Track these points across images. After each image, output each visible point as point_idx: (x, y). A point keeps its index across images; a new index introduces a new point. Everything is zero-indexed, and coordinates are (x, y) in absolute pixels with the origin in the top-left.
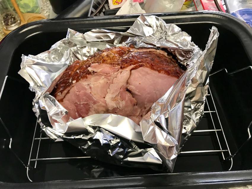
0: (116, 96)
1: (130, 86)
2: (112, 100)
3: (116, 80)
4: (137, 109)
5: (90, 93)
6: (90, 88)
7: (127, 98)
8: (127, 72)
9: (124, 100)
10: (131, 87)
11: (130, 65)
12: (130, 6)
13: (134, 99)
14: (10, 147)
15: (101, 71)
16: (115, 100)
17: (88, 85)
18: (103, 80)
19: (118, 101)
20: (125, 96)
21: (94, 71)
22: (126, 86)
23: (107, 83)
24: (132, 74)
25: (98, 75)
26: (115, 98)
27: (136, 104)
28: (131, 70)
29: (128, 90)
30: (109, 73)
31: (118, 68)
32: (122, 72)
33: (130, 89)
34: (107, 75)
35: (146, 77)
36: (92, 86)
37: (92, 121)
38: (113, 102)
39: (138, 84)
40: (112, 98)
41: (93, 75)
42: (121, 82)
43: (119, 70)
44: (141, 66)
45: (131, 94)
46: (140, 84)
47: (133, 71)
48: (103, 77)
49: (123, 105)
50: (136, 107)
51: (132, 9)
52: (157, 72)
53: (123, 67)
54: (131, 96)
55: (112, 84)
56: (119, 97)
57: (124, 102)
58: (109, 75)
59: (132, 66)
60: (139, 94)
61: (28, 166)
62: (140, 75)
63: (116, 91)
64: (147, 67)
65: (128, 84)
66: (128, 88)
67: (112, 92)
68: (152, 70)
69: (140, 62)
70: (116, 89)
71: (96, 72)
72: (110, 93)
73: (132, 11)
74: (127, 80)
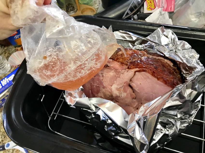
0: (120, 87)
1: (132, 83)
2: (116, 90)
3: (122, 75)
4: (135, 102)
5: (102, 80)
6: (103, 76)
7: (128, 92)
8: (132, 72)
9: (126, 92)
10: (133, 84)
11: (136, 68)
12: (159, 14)
13: (134, 94)
14: (42, 100)
15: (113, 66)
16: (119, 90)
17: (102, 74)
18: (113, 73)
19: (121, 91)
20: (127, 90)
21: (107, 65)
22: (129, 82)
23: (116, 76)
24: (136, 75)
25: (109, 69)
26: (119, 88)
27: (134, 98)
28: (135, 72)
29: (130, 86)
30: (118, 70)
31: (125, 68)
32: (128, 71)
33: (132, 86)
34: (116, 70)
35: (146, 80)
36: (104, 75)
37: (96, 101)
38: (117, 91)
39: (139, 84)
40: (117, 88)
41: (106, 68)
42: (126, 79)
43: (126, 69)
44: (144, 71)
45: (132, 89)
46: (140, 84)
47: (137, 73)
48: (113, 71)
49: (124, 96)
50: (135, 100)
51: (161, 16)
52: (156, 79)
53: (130, 67)
54: (132, 91)
55: (119, 78)
56: (122, 89)
57: (125, 94)
58: (117, 71)
59: (137, 69)
60: (139, 91)
61: (51, 117)
62: (142, 77)
63: (121, 84)
64: (149, 73)
65: (131, 82)
66: (131, 84)
67: (117, 84)
68: (152, 77)
69: (145, 68)
70: (121, 82)
71: (109, 66)
72: (116, 84)
73: (161, 18)
74: (130, 78)
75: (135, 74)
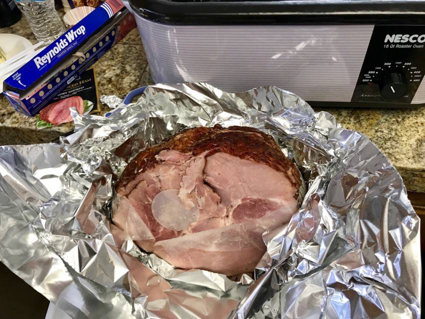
1: (207, 177)
2: (188, 197)
3: (189, 170)
4: (222, 208)
5: (161, 187)
6: (160, 181)
7: (206, 194)
8: (202, 159)
9: (203, 196)
10: (210, 179)
11: (204, 151)
13: (215, 194)
15: (170, 159)
16: (192, 197)
17: (158, 177)
18: (174, 171)
19: (195, 197)
20: (204, 191)
21: (161, 160)
22: (203, 177)
23: (179, 174)
25: (167, 165)
26: (191, 193)
27: (219, 201)
29: (206, 183)
30: (179, 162)
36: (161, 178)
39: (217, 174)
40: (188, 194)
41: (161, 165)
42: (196, 173)
43: (191, 157)
45: (210, 188)
47: (208, 158)
48: (174, 167)
49: (203, 203)
50: (221, 205)
52: (239, 158)
53: (195, 153)
54: (212, 190)
55: (186, 176)
56: (196, 192)
57: (203, 199)
60: (221, 188)
63: (191, 184)
64: (225, 152)
65: (205, 175)
69: (216, 146)
70: (190, 181)
71: (164, 161)
72: (184, 188)
74: (202, 170)
75: (206, 161)
